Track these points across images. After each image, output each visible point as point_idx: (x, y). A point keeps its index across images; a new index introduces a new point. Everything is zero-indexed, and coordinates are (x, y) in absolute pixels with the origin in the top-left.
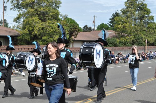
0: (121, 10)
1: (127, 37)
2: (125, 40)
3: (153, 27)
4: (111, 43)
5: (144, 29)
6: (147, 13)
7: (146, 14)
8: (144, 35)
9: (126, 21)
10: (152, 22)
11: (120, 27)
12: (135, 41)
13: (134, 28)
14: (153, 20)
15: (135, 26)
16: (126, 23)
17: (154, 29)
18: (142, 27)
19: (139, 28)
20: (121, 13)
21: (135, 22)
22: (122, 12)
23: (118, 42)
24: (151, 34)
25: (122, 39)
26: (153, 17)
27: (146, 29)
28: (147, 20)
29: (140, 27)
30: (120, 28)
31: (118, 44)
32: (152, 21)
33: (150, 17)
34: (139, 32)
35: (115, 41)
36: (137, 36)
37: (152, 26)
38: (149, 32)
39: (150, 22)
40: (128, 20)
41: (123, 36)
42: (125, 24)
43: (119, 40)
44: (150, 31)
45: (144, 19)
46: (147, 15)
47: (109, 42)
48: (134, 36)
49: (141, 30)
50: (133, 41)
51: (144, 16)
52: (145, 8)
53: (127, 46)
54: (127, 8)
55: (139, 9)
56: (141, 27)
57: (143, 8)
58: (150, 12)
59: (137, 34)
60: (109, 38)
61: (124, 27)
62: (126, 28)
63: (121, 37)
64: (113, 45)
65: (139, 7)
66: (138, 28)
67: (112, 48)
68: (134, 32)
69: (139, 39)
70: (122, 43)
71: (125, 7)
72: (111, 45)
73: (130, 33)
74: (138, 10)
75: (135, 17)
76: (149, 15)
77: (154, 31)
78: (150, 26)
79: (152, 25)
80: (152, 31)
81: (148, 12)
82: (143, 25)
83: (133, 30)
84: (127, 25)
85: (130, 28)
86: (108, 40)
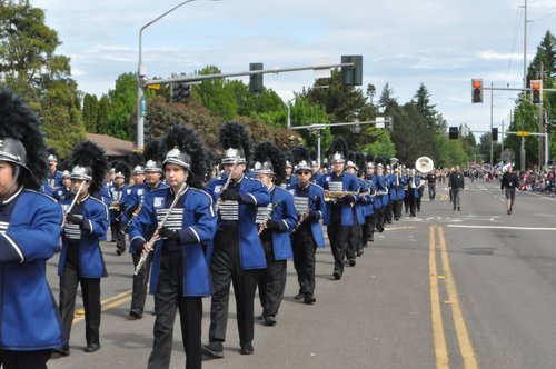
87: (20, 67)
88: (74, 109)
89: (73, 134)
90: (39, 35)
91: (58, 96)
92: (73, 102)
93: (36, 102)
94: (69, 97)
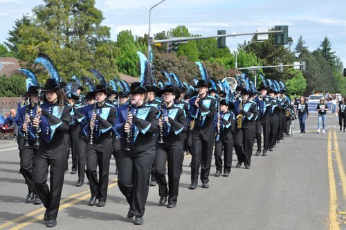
0: (33, 10)
2: (44, 81)
3: (108, 53)
4: (10, 89)
5: (88, 56)
6: (94, 19)
7: (93, 22)
8: (87, 70)
9: (46, 37)
10: (106, 41)
11: (33, 50)
13: (65, 53)
14: (109, 37)
15: (68, 49)
16: (46, 40)
17: (110, 57)
18: (83, 53)
19: (76, 54)
20: (35, 17)
21: (67, 39)
22: (37, 13)
24: (105, 68)
26: (109, 28)
27: (92, 57)
28: (95, 36)
29: (79, 51)
30: (32, 53)
32: (106, 39)
33: (102, 29)
34: (76, 64)
35: (19, 83)
36: (72, 72)
37: (106, 50)
38: (99, 64)
39: (101, 40)
40: (52, 33)
41: (38, 72)
42: (44, 43)
44: (101, 61)
45: (89, 32)
46: (94, 25)
47: (5, 84)
48: (65, 72)
49: (81, 58)
51: (87, 27)
52: (89, 8)
54: (49, 6)
55: (76, 8)
56: (81, 51)
57: (86, 8)
58: (101, 17)
59: (71, 69)
60: (5, 76)
61: (41, 50)
63: (35, 73)
64: (15, 93)
65: (77, 5)
66: (74, 54)
67: (12, 100)
68: (65, 63)
71: (44, 4)
72: (9, 92)
74: (74, 11)
75: (68, 29)
76: (99, 23)
77: (111, 62)
78: (101, 49)
79: (105, 48)
80: (107, 61)
81: (98, 16)
82: (87, 47)
83: (63, 58)
84: (49, 46)
85: (56, 53)
86: (4, 80)
87: (80, 33)
88: (112, 59)
89: (113, 74)
90: (91, 14)
91: (103, 51)
92: (112, 55)
93: (90, 54)
94: (110, 52)
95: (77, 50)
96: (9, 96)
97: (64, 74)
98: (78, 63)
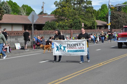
1: (66, 21)
2: (64, 23)
3: (91, 12)
4: (50, 27)
8: (82, 19)
9: (65, 5)
10: (90, 7)
11: (59, 11)
12: (73, 24)
13: (73, 12)
14: (91, 5)
15: (74, 10)
16: (65, 7)
17: (91, 13)
18: (80, 12)
19: (77, 12)
21: (74, 6)
23: (57, 25)
24: (89, 18)
25: (61, 23)
26: (91, 1)
28: (85, 4)
30: (59, 12)
31: (56, 27)
32: (90, 6)
33: (88, 1)
34: (77, 16)
35: (54, 25)
36: (75, 20)
37: (90, 10)
38: (87, 16)
39: (88, 6)
40: (67, 4)
41: (62, 20)
42: (64, 8)
43: (58, 24)
44: (87, 15)
45: (82, 3)
46: (85, 0)
47: (48, 25)
49: (79, 14)
50: (71, 24)
51: (82, 1)
53: (65, 29)
59: (75, 18)
60: (48, 22)
61: (63, 11)
62: (65, 11)
63: (61, 20)
64: (52, 28)
68: (72, 16)
69: (77, 23)
70: (61, 26)
72: (49, 28)
73: (68, 17)
75: (74, 2)
77: (92, 15)
78: (88, 10)
80: (90, 15)
82: (82, 9)
83: (72, 14)
84: (66, 9)
85: (69, 12)
86: (48, 23)
87: (80, 4)
88: (93, 14)
89: (92, 20)
91: (89, 11)
92: (92, 12)
93: (83, 12)
94: (92, 11)
95: (77, 10)
96: (50, 30)
97: (72, 20)
98: (78, 16)
